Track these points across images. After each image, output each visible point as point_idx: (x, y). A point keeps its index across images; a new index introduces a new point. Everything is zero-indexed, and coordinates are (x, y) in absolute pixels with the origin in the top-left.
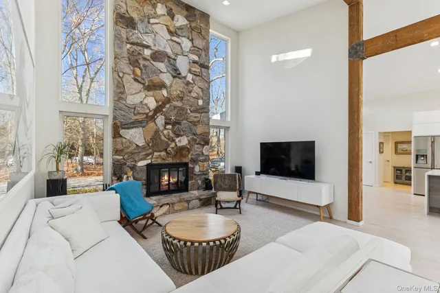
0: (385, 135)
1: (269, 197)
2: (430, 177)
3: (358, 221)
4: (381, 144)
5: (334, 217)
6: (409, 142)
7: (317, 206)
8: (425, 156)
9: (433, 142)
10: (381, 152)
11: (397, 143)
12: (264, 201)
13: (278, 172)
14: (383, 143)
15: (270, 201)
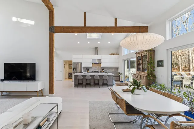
0: (66, 62)
1: (10, 92)
2: (75, 75)
3: (53, 94)
4: (64, 65)
5: (44, 95)
6: (72, 64)
7: (36, 91)
8: (75, 69)
9: (77, 65)
10: (64, 68)
11: (69, 65)
12: (7, 95)
13: (17, 79)
14: (65, 65)
15: (11, 94)
